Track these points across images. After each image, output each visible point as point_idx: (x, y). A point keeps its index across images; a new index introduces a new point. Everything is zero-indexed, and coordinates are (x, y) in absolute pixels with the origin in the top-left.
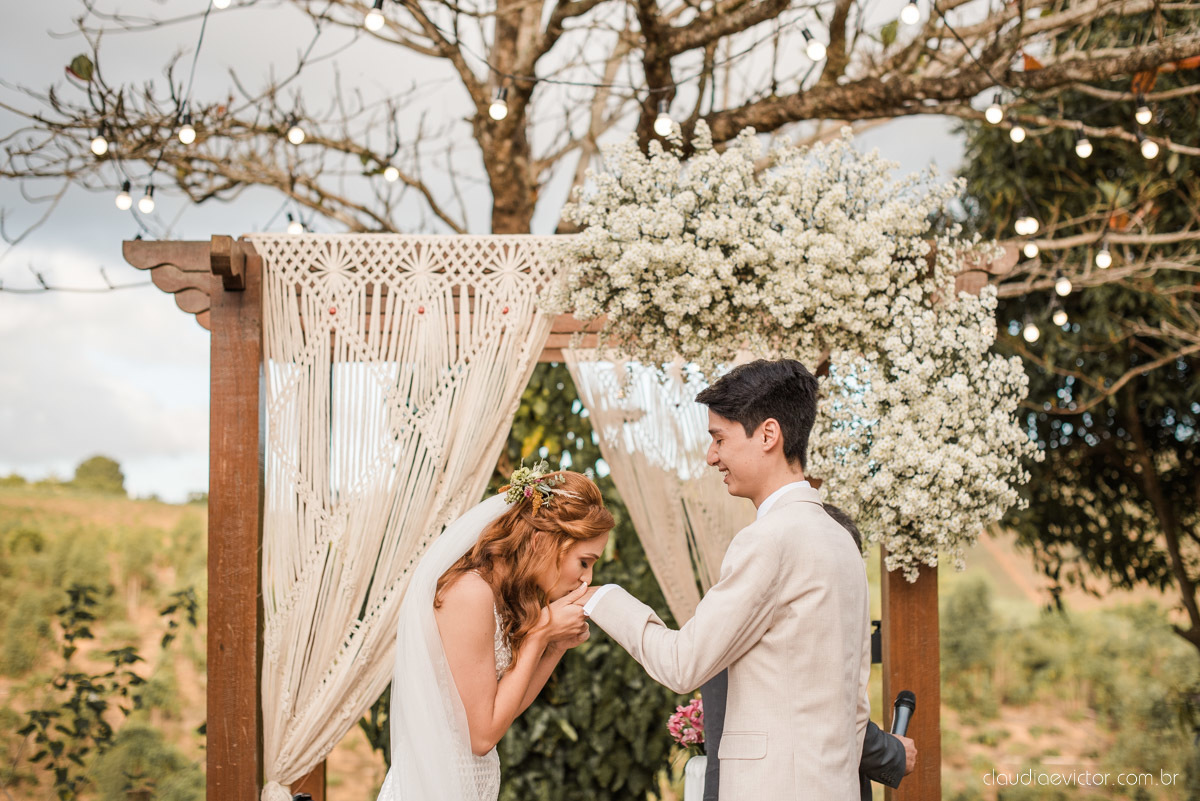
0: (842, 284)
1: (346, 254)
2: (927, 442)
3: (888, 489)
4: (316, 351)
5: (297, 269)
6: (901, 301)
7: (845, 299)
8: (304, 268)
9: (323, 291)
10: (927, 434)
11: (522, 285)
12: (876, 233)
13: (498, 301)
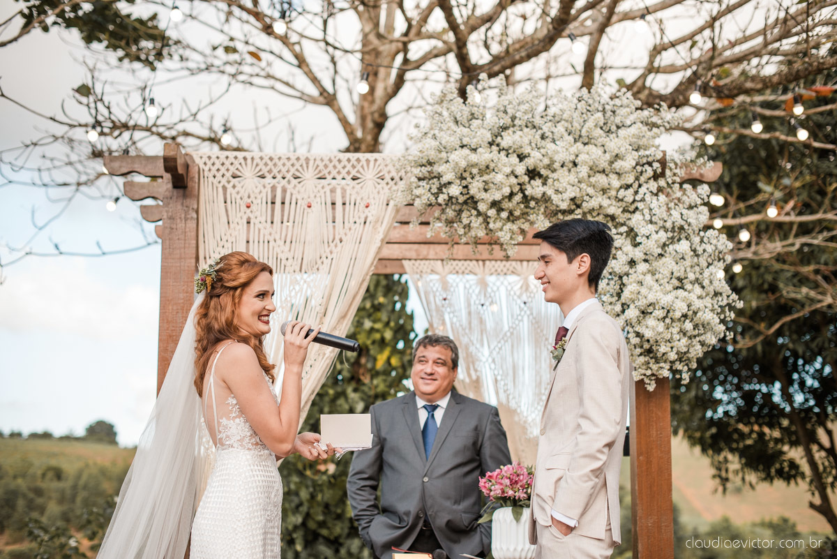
0: (601, 180)
1: (257, 165)
2: (662, 287)
3: (634, 321)
4: (237, 233)
5: (223, 176)
6: (642, 190)
7: (604, 191)
8: (228, 175)
9: (242, 191)
10: (662, 281)
11: (379, 187)
12: (625, 144)
13: (362, 199)
